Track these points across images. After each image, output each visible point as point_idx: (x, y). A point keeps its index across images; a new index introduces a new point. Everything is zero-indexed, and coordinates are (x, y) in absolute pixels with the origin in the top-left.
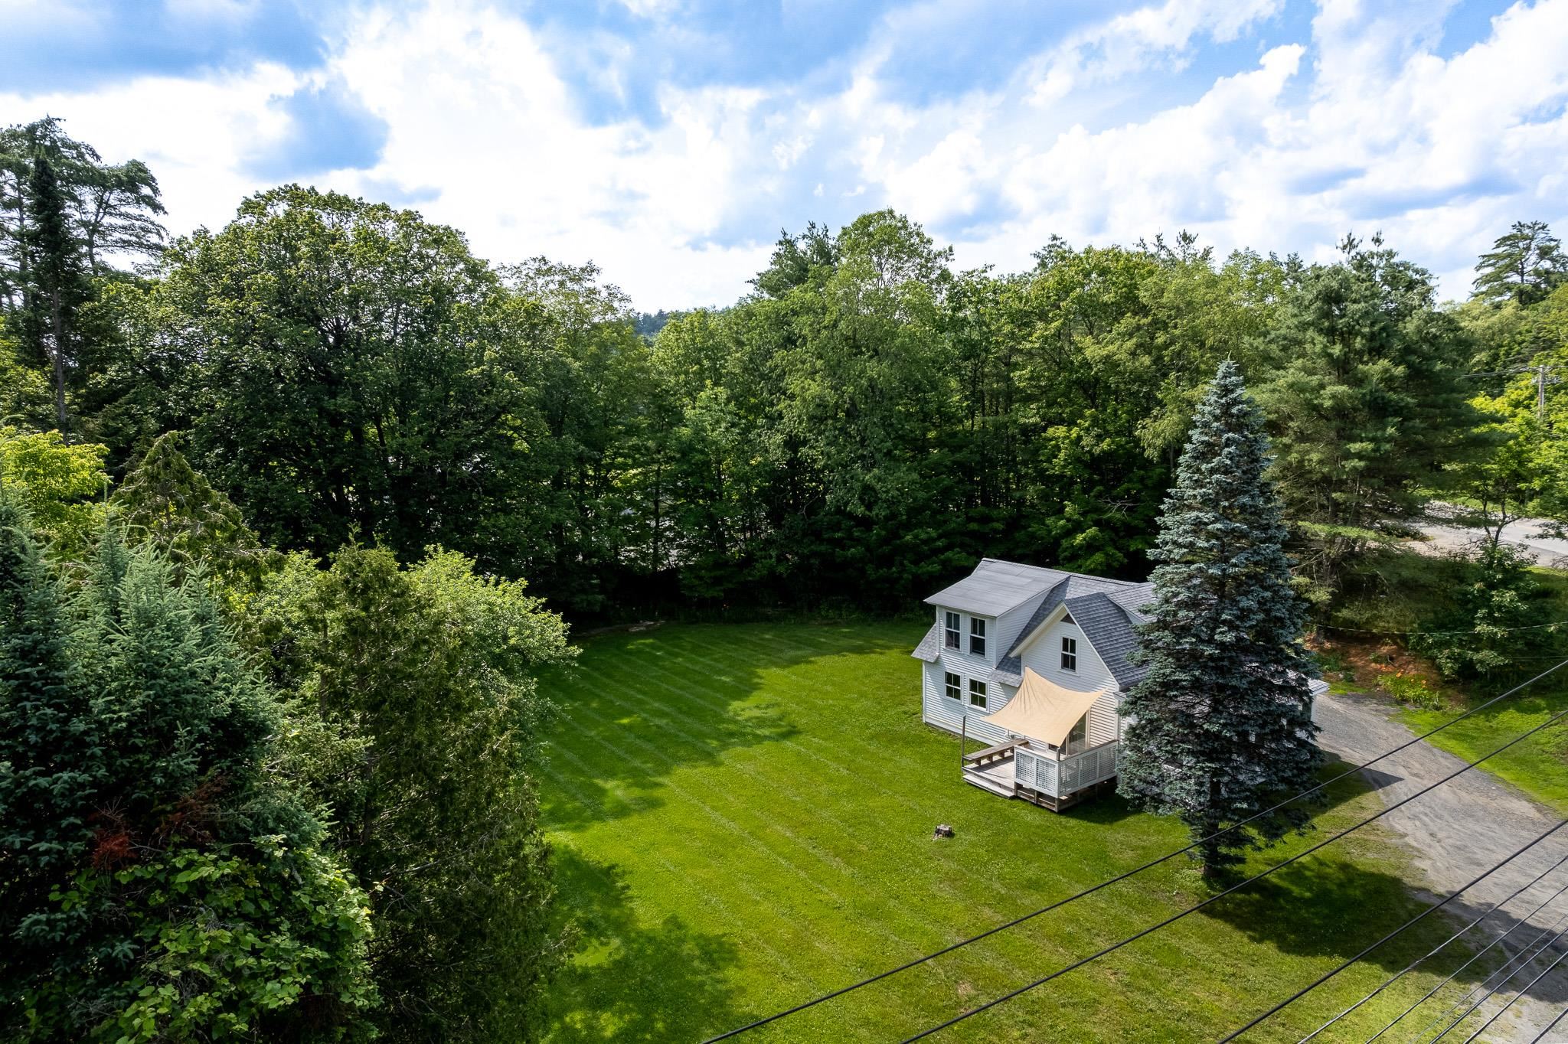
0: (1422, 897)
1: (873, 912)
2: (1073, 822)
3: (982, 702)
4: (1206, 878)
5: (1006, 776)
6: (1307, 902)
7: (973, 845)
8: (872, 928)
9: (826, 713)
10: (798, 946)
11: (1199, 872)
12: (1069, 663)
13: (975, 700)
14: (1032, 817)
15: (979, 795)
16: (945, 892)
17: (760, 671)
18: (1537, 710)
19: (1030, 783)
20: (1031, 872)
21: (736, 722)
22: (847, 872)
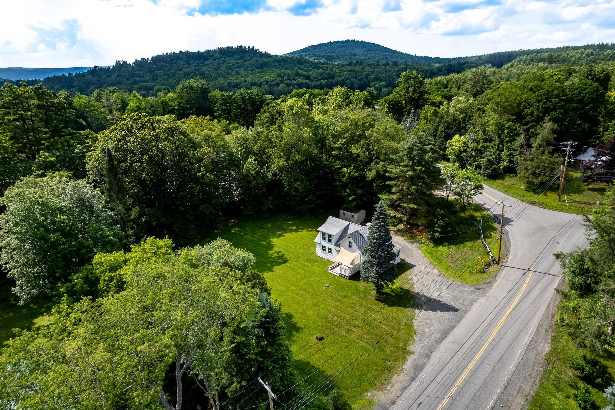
0: (413, 294)
1: (316, 305)
2: (352, 281)
3: (331, 252)
4: (377, 293)
5: (337, 271)
6: (394, 296)
7: (333, 288)
8: (317, 308)
9: (293, 254)
10: (304, 314)
11: (375, 291)
12: (350, 246)
13: (329, 252)
14: (343, 281)
15: (332, 276)
16: (329, 299)
17: (272, 240)
18: (445, 246)
19: (343, 273)
20: (344, 294)
21: (272, 258)
22: (309, 297)
